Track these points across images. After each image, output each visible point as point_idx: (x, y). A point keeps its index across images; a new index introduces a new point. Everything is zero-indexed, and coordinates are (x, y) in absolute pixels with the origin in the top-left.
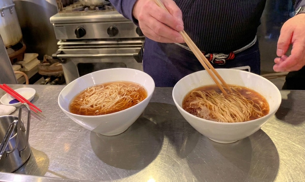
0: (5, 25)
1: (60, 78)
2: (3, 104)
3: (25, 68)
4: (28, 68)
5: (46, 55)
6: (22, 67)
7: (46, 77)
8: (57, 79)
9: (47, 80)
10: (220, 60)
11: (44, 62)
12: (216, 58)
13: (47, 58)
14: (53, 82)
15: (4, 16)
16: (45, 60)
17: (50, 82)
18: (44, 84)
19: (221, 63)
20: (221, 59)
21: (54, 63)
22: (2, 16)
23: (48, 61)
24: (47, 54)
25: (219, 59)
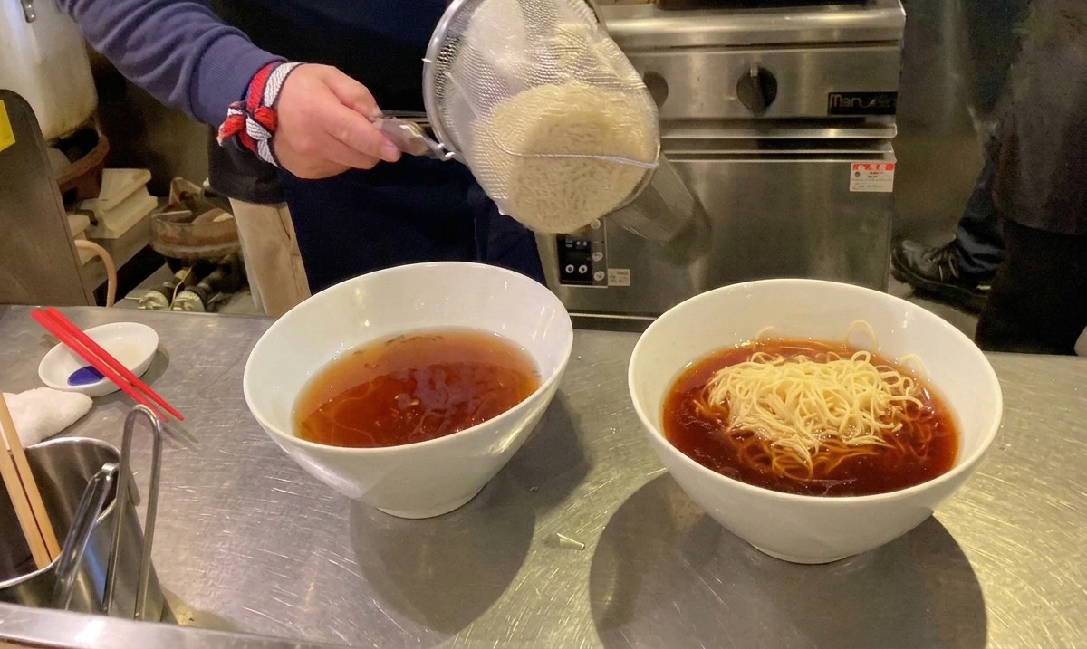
0: (38, 60)
1: (227, 268)
2: (48, 386)
3: (104, 226)
4: (116, 227)
5: (179, 179)
6: (94, 223)
7: (176, 264)
8: (215, 275)
9: (182, 274)
11: (171, 208)
13: (182, 190)
14: (203, 285)
15: (33, 20)
17: (192, 285)
21: (207, 209)
22: (28, 20)
24: (182, 176)
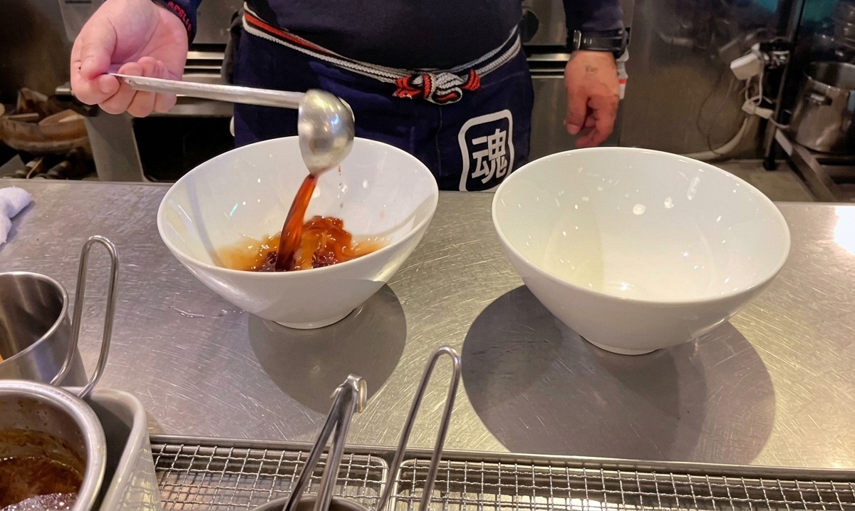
1: (73, 159)
5: (25, 90)
8: (63, 164)
9: (33, 165)
10: (449, 91)
11: (21, 112)
12: (438, 88)
13: (28, 98)
14: (52, 172)
16: (20, 103)
17: (43, 171)
18: (23, 177)
19: (452, 99)
20: (450, 88)
21: (51, 113)
23: (32, 105)
24: (28, 88)
25: (446, 89)
